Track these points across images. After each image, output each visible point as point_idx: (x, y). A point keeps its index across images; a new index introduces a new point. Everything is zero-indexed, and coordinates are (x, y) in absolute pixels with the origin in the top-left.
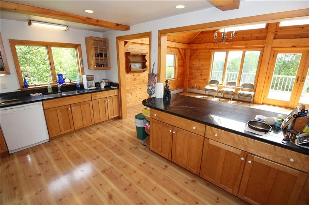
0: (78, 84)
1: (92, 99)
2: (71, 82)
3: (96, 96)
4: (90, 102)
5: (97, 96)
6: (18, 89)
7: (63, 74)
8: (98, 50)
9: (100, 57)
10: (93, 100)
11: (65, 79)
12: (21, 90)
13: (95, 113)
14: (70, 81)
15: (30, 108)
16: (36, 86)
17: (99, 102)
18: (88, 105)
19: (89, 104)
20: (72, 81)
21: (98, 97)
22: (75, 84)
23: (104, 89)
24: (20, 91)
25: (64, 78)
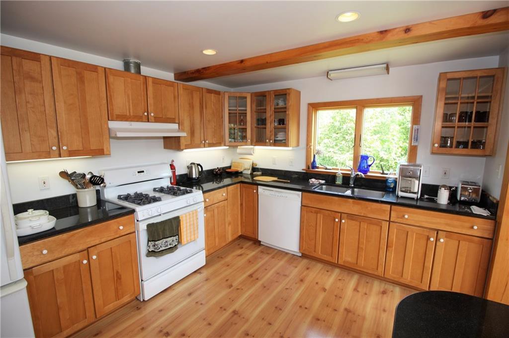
0: (390, 181)
1: (391, 220)
2: (383, 173)
3: (404, 216)
4: (385, 225)
5: (406, 216)
6: (303, 170)
7: (369, 155)
8: (473, 103)
9: (475, 121)
10: (392, 222)
11: (370, 166)
12: (305, 171)
13: (392, 255)
14: (381, 172)
15: (286, 197)
16: (326, 169)
17: (408, 232)
18: (378, 228)
19: (381, 227)
20: (385, 172)
21: (407, 219)
22: (385, 177)
23: (444, 208)
24: (304, 173)
25: (370, 163)
